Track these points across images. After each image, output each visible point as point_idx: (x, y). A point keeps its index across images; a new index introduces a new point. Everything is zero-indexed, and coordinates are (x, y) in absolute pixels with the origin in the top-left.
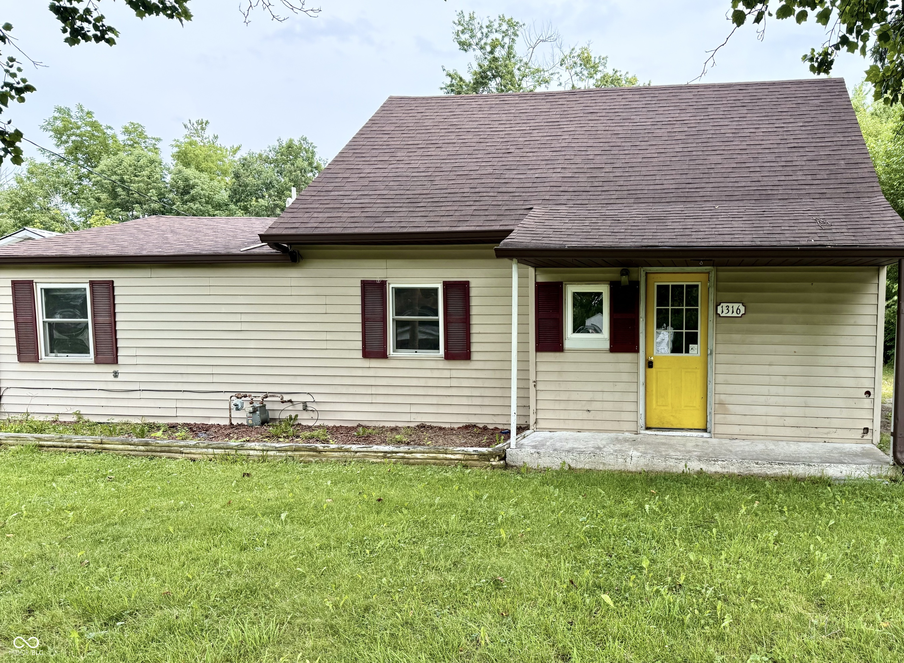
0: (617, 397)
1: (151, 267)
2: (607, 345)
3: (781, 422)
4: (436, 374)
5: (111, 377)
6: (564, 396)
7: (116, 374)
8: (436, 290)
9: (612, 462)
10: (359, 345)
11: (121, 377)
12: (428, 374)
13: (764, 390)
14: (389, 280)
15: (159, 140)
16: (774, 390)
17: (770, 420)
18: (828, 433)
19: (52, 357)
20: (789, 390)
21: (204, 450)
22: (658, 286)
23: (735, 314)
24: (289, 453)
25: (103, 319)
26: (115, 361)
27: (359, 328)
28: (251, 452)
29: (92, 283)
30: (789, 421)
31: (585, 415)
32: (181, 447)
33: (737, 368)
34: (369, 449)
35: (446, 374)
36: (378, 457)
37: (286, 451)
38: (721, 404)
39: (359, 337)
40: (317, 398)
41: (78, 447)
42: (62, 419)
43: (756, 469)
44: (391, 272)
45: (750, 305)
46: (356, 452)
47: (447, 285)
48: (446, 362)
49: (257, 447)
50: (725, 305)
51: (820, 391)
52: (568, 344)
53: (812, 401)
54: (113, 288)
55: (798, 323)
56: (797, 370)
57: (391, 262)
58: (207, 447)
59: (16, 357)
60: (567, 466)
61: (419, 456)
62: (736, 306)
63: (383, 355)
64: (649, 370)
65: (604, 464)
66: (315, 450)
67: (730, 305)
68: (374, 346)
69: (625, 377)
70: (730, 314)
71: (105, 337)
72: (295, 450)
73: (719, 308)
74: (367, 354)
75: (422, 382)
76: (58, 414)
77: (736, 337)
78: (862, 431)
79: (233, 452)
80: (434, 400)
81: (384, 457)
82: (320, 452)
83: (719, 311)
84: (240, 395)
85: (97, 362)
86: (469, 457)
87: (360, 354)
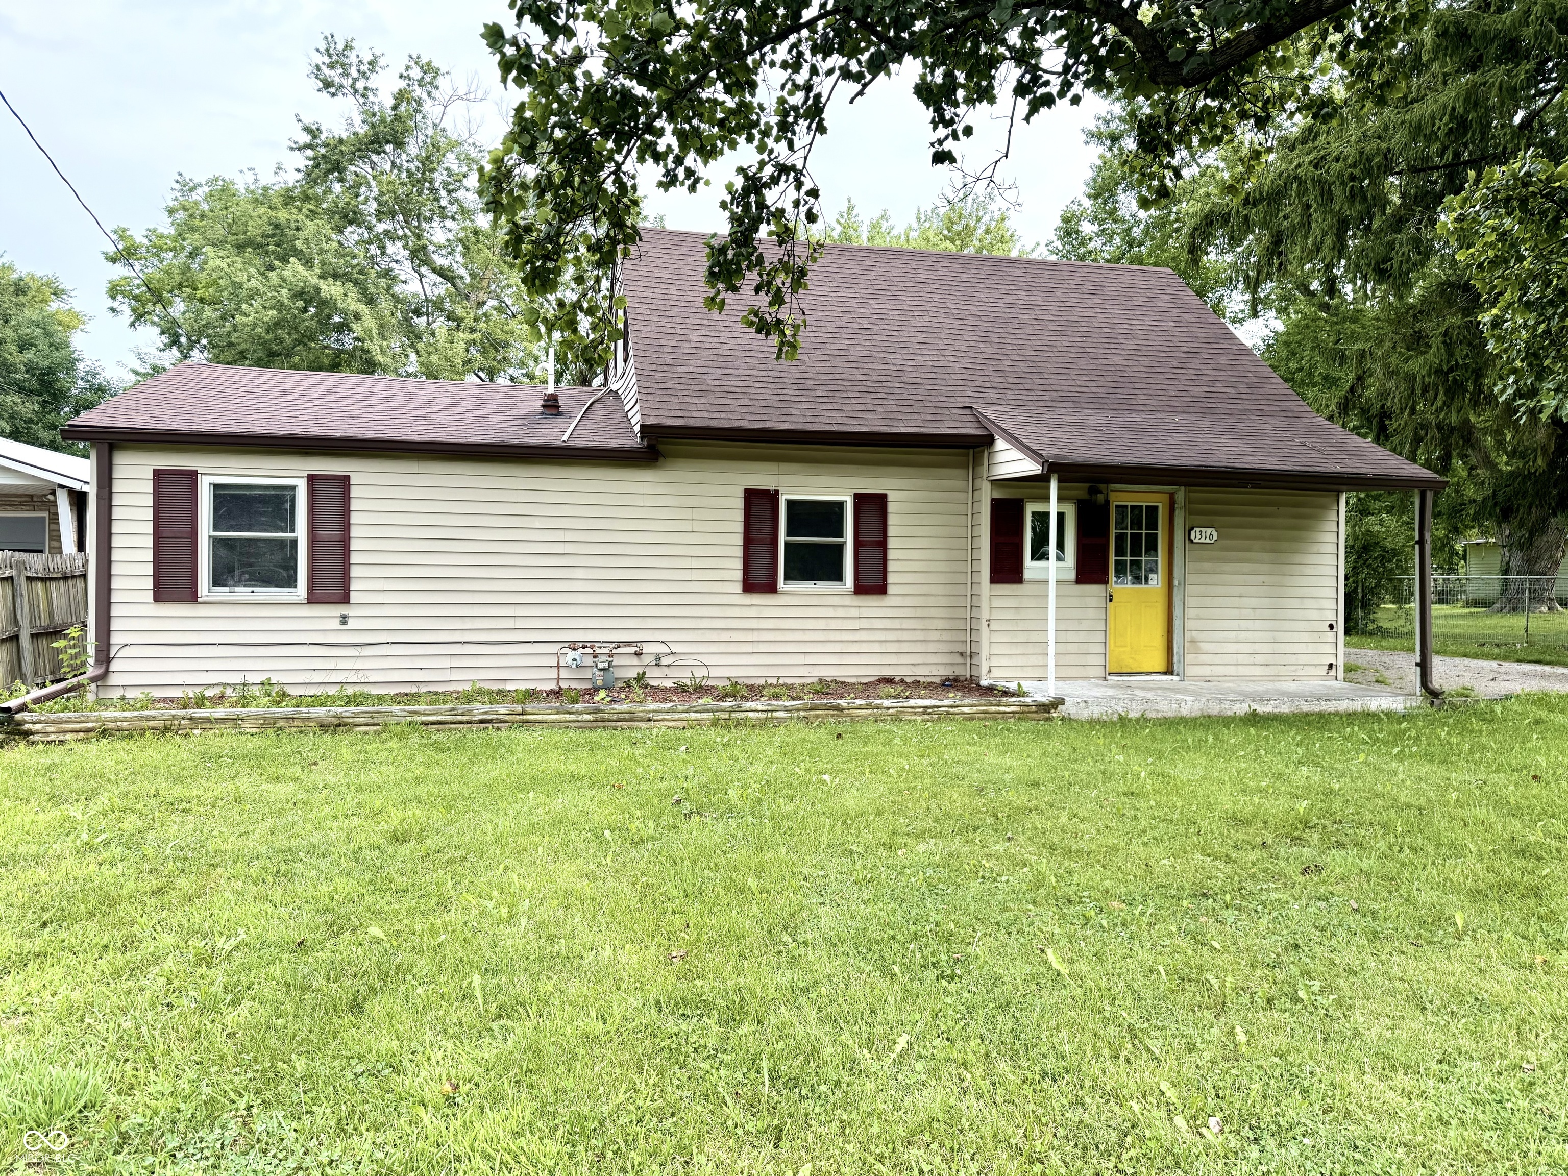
2: (1072, 575)
3: (1250, 660)
4: (841, 613)
5: (337, 624)
6: (1022, 638)
7: (344, 619)
8: (843, 504)
10: (739, 575)
11: (353, 624)
12: (830, 613)
13: (1234, 624)
14: (782, 490)
16: (1244, 624)
17: (1240, 658)
18: (1296, 670)
20: (1258, 625)
22: (1117, 506)
23: (1208, 541)
25: (329, 534)
26: (346, 600)
27: (739, 552)
29: (310, 478)
30: (1259, 659)
33: (1207, 601)
35: (854, 612)
38: (1192, 642)
39: (739, 564)
40: (676, 648)
44: (785, 479)
45: (1224, 530)
47: (858, 499)
48: (855, 597)
50: (1198, 529)
52: (1028, 574)
53: (1280, 636)
54: (348, 486)
55: (1264, 551)
56: (1266, 601)
57: (784, 466)
59: (151, 594)
62: (1209, 530)
63: (771, 588)
64: (1110, 603)
67: (1203, 530)
68: (760, 575)
69: (1090, 613)
70: (1203, 541)
73: (1193, 533)
74: (749, 586)
75: (821, 624)
77: (1207, 566)
78: (1326, 667)
80: (837, 648)
83: (1192, 537)
85: (312, 601)
87: (739, 588)
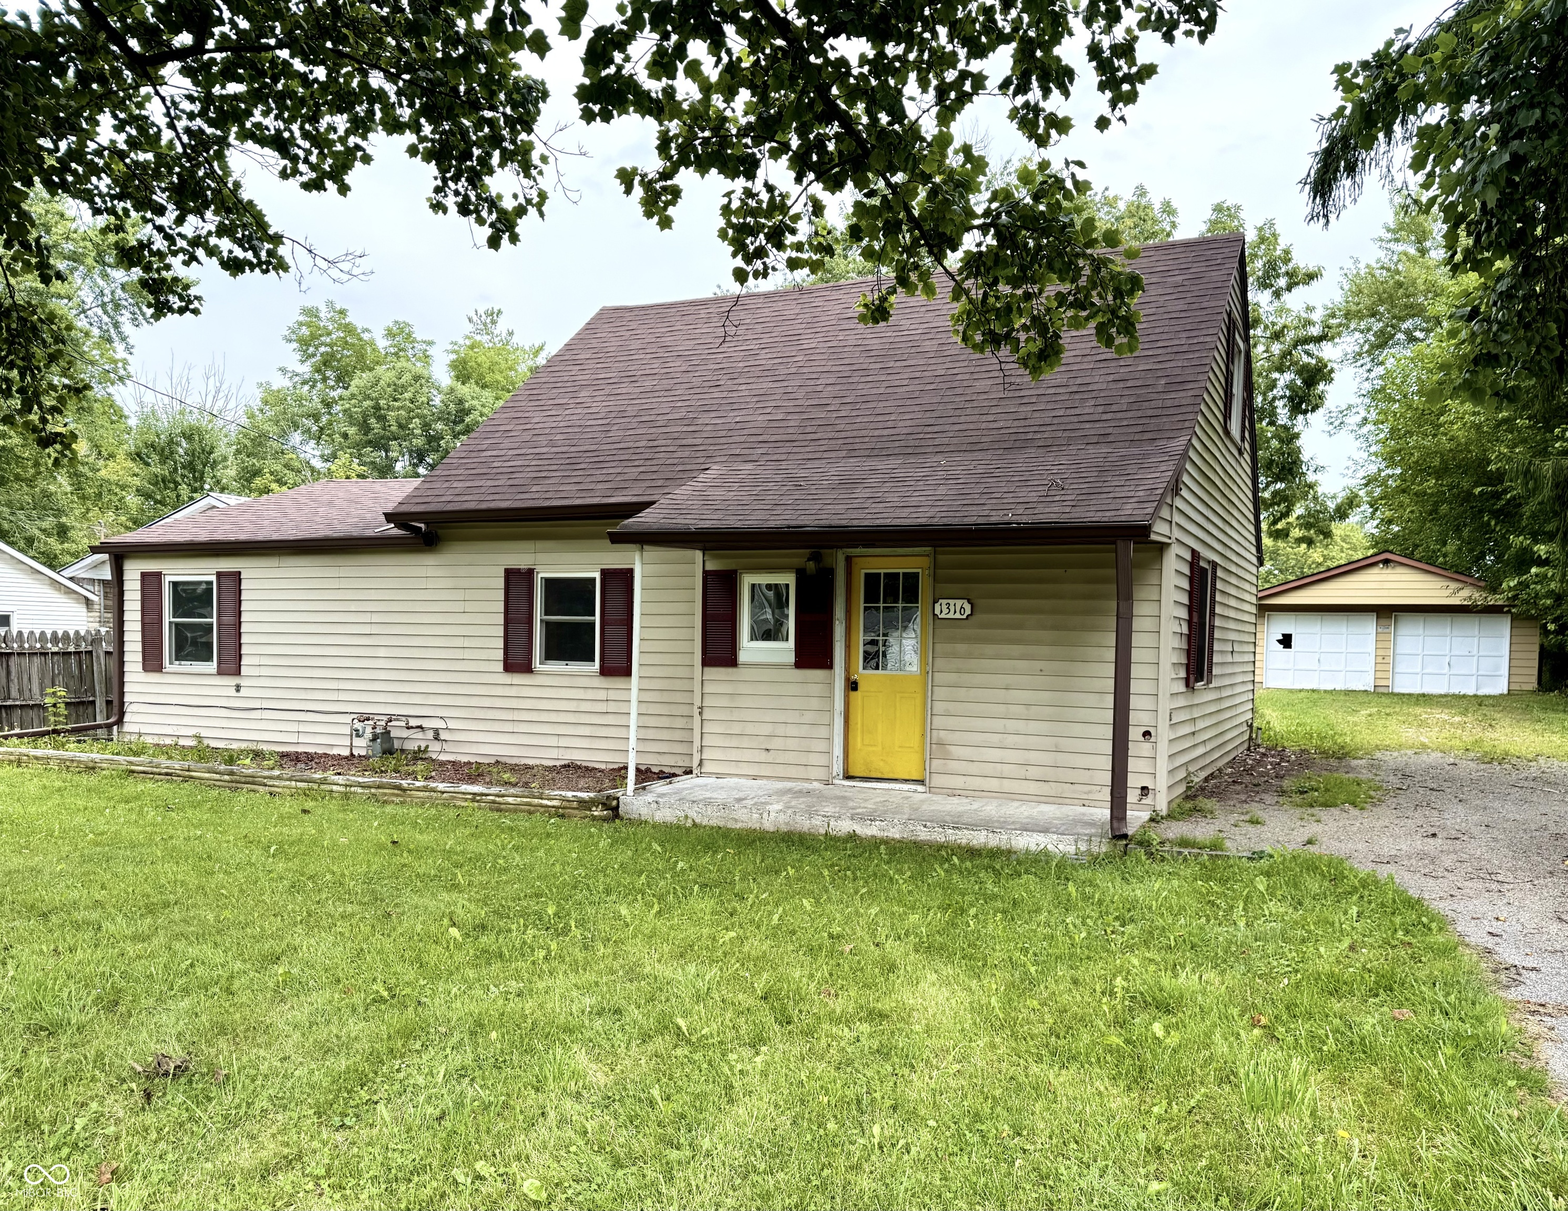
0: (804, 731)
1: (280, 555)
2: (791, 658)
3: (1021, 772)
4: (590, 695)
5: (232, 692)
6: (736, 729)
7: (238, 688)
8: (594, 580)
9: (745, 818)
10: (500, 655)
11: (243, 692)
12: (580, 694)
13: (998, 725)
14: (538, 569)
15: (430, 343)
16: (1012, 725)
17: (1007, 770)
18: (1089, 792)
19: (177, 667)
20: (1034, 727)
21: (288, 783)
22: (866, 574)
23: (958, 616)
24: (373, 790)
25: (228, 619)
26: (238, 673)
27: (500, 631)
28: (335, 788)
29: (219, 575)
30: (1034, 772)
31: (763, 757)
32: (265, 778)
33: (962, 693)
34: (457, 790)
35: (602, 695)
36: (466, 800)
37: (370, 787)
38: (941, 744)
39: (500, 643)
40: (452, 724)
41: (167, 774)
42: (182, 742)
43: (923, 835)
44: (541, 557)
45: (980, 602)
46: (443, 793)
47: (606, 574)
48: (602, 678)
49: (341, 782)
50: (944, 602)
51: (1077, 729)
52: (743, 657)
53: (1065, 744)
54: (240, 580)
55: (1044, 628)
56: (1046, 696)
57: (540, 544)
58: (290, 780)
59: (141, 665)
60: (690, 821)
61: (510, 800)
62: (959, 603)
63: (527, 668)
64: (852, 694)
65: (736, 820)
66: (399, 787)
67: (952, 602)
68: (518, 657)
69: (815, 703)
70: (951, 616)
71: (230, 642)
72: (379, 787)
73: (937, 606)
74: (510, 667)
75: (572, 706)
76: (178, 737)
77: (961, 647)
78: (1139, 791)
79: (315, 786)
80: (587, 731)
81: (473, 800)
82: (404, 790)
83: (937, 611)
84: (364, 718)
85: (220, 673)
86: (567, 804)
87: (500, 667)
